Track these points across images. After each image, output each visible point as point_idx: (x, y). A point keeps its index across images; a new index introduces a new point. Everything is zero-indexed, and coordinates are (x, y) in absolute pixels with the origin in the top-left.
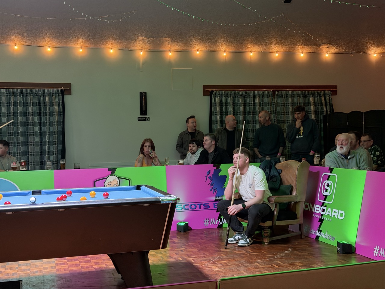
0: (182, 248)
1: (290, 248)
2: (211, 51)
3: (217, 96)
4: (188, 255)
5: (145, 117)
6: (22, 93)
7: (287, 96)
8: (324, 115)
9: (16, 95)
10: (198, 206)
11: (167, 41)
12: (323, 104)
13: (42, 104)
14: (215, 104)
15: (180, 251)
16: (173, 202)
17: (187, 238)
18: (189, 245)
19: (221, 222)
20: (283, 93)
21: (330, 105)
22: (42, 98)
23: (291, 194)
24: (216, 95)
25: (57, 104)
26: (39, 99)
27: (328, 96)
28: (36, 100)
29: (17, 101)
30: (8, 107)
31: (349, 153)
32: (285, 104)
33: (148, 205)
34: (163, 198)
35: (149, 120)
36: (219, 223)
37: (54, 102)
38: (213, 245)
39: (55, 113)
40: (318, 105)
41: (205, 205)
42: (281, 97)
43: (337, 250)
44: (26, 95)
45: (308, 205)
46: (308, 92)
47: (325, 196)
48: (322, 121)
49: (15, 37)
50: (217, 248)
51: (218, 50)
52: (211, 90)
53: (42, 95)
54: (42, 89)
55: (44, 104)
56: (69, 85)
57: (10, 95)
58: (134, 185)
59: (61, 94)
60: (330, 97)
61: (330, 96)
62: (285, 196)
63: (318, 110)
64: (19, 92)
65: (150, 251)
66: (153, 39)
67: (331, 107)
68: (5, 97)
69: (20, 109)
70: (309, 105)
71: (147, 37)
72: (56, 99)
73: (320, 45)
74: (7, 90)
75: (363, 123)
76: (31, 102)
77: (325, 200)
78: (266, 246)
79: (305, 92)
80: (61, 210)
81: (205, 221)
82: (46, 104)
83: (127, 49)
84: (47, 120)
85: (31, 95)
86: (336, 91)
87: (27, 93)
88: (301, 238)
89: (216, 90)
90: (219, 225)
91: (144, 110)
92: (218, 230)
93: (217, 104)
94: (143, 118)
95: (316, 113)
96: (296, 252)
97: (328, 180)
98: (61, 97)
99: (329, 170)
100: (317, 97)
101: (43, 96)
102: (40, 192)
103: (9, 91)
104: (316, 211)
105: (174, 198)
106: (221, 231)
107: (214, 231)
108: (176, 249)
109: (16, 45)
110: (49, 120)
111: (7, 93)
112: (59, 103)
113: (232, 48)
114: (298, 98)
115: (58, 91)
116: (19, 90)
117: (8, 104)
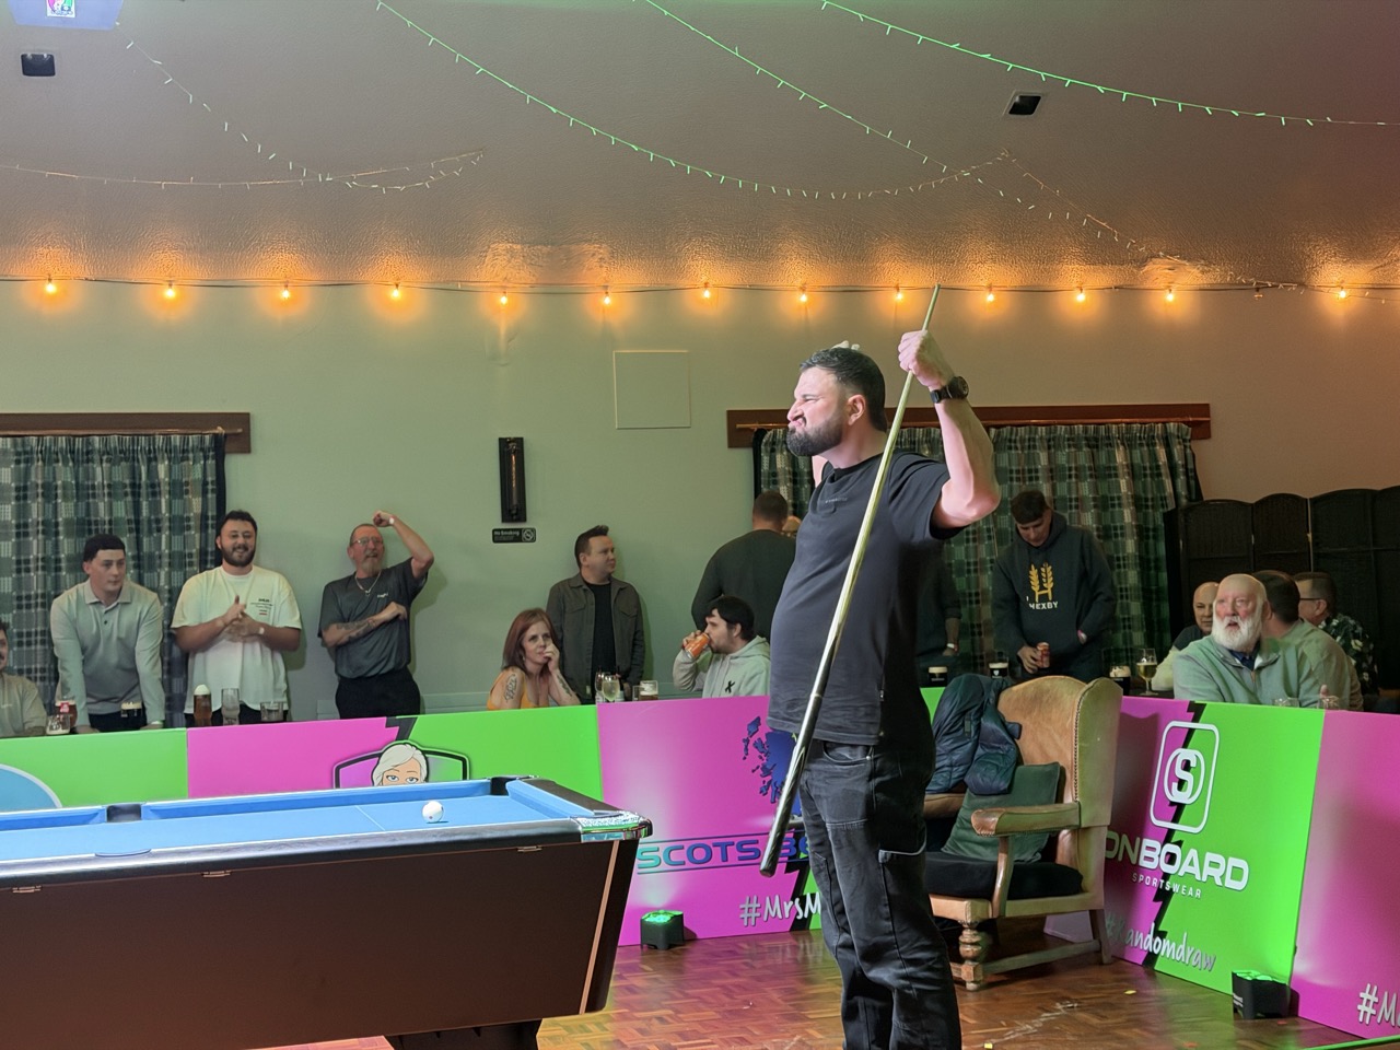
0: (663, 1007)
1: (1062, 999)
2: (753, 288)
3: (778, 448)
4: (683, 1035)
5: (520, 530)
6: (72, 452)
7: (1032, 443)
8: (1166, 510)
9: (49, 458)
10: (717, 852)
11: (594, 255)
12: (1163, 471)
13: (143, 491)
14: (772, 479)
15: (655, 1022)
16: (629, 836)
17: (680, 972)
18: (687, 996)
19: (803, 907)
20: (1017, 435)
21: (1186, 474)
22: (143, 469)
23: (1059, 799)
24: (774, 443)
25: (199, 488)
26: (134, 473)
27: (1180, 443)
28: (121, 474)
29: (55, 479)
30: (22, 502)
31: (1258, 647)
32: (1023, 474)
33: (534, 848)
34: (589, 824)
35: (534, 540)
36: (798, 914)
37: (187, 483)
38: (775, 996)
39: (192, 523)
40: (1145, 476)
41: (744, 847)
42: (1010, 448)
43: (1234, 1005)
44: (86, 456)
45: (1114, 841)
46: (1108, 430)
47: (1175, 807)
48: (1162, 532)
49: (46, 251)
50: (791, 1008)
51: (780, 283)
52: (755, 426)
53: (145, 457)
54: (145, 435)
55: (150, 490)
56: (244, 419)
57: (27, 461)
58: (482, 776)
59: (211, 453)
60: (1185, 447)
61: (1184, 440)
62: (1037, 808)
63: (1145, 492)
64: (62, 448)
65: (544, 1021)
66: (545, 249)
67: (1192, 482)
68: (8, 466)
69: (66, 510)
70: (1110, 476)
71: (523, 243)
72: (195, 471)
73: (1143, 262)
74: (19, 440)
75: (1310, 535)
76: (105, 482)
77: (1175, 820)
78: (971, 996)
79: (1096, 431)
80: (213, 874)
81: (746, 906)
82: (157, 489)
83: (450, 286)
84: (163, 547)
85: (105, 458)
86: (1209, 422)
87: (88, 453)
88: (1101, 963)
89: (776, 427)
90: (796, 919)
91: (515, 502)
92: (790, 941)
93: (781, 477)
94: (511, 533)
95: (1139, 503)
96: (1083, 1016)
97: (1185, 746)
98: (214, 462)
99: (1188, 711)
100: (1141, 445)
101: (149, 460)
102: (135, 811)
103: (23, 444)
104: (1144, 863)
105: (630, 822)
106: (804, 942)
107: (779, 944)
108: (637, 1015)
109: (50, 280)
110: (170, 548)
111: (18, 454)
112: (205, 483)
113: (825, 278)
114: (1073, 450)
115: (202, 441)
116: (62, 442)
117: (22, 493)
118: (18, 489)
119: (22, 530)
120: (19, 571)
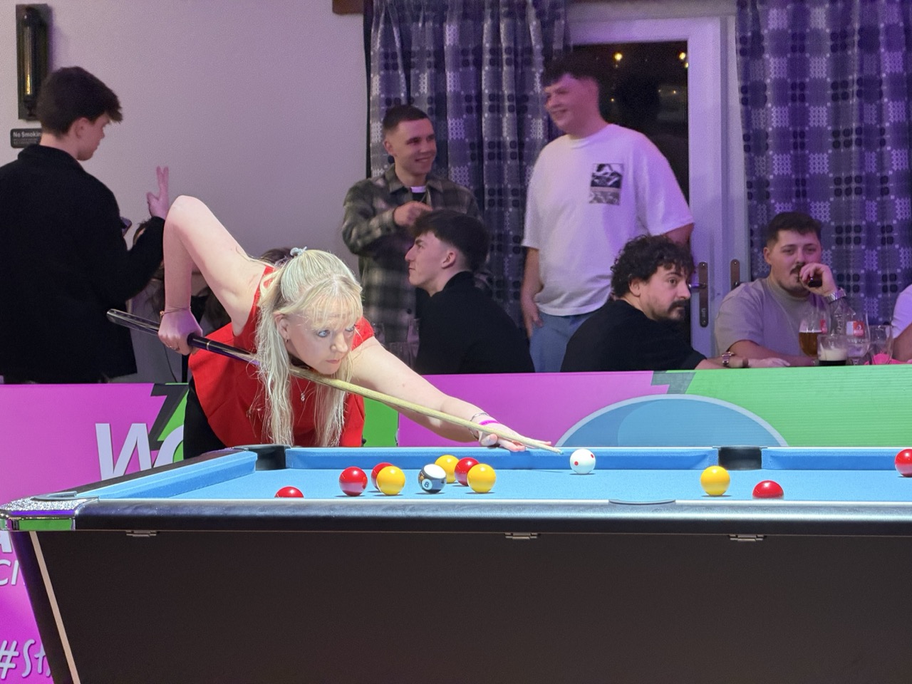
30: (838, 54)
68: (823, 6)
69: (891, 62)
117: (839, 42)
118: (834, 36)
119: (840, 91)
120: (836, 145)
